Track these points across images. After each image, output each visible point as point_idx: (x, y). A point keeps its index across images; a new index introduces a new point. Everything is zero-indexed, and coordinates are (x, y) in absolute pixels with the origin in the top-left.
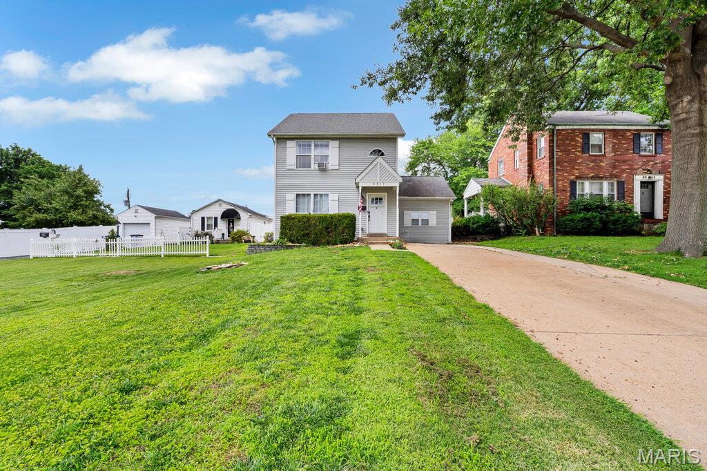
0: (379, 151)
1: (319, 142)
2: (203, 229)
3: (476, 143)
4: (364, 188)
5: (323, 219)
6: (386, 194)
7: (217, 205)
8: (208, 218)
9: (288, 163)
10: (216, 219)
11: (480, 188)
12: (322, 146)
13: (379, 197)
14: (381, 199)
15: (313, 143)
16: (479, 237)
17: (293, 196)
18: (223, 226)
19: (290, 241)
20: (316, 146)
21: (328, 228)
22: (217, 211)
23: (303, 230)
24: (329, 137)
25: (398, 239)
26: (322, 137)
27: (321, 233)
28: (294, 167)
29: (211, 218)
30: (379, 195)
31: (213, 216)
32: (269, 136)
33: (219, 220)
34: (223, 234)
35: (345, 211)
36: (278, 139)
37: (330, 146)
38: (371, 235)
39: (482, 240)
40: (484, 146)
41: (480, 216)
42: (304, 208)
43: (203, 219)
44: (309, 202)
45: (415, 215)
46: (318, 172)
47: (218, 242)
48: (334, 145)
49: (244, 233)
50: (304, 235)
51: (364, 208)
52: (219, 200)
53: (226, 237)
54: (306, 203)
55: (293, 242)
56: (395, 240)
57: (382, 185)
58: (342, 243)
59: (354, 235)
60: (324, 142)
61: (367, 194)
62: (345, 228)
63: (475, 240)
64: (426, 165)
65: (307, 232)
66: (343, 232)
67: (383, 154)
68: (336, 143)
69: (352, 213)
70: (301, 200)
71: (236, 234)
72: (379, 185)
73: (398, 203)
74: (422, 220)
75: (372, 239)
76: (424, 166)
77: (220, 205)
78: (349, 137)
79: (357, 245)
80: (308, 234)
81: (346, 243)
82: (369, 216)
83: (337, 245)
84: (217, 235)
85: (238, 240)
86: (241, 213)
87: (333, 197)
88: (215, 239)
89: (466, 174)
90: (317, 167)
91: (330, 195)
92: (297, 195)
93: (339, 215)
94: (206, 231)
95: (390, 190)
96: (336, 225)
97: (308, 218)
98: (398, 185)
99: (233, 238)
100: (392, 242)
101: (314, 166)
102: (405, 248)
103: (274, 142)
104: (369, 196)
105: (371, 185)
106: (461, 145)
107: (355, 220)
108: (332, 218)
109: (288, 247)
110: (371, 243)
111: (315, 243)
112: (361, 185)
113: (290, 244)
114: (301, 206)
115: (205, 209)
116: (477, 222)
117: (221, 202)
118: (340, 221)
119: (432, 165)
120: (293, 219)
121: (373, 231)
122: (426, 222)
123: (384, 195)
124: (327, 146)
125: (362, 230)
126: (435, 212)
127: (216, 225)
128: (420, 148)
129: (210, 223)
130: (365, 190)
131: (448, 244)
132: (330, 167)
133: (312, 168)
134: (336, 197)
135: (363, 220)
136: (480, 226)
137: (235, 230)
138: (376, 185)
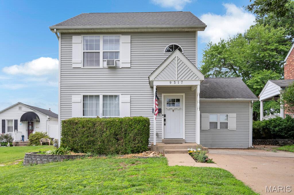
0: (176, 47)
1: (108, 37)
2: (3, 131)
3: (269, 47)
4: (158, 88)
5: (111, 124)
6: (184, 95)
7: (17, 108)
8: (9, 121)
9: (74, 60)
10: (16, 121)
11: (280, 89)
12: (111, 41)
13: (176, 98)
14: (178, 100)
15: (101, 38)
16: (281, 141)
17: (80, 98)
18: (23, 128)
19: (72, 149)
20: (105, 41)
21: (117, 135)
22: (17, 114)
23: (88, 137)
24: (119, 30)
25: (199, 147)
26: (112, 31)
27: (109, 141)
28: (81, 66)
29: (12, 121)
30: (175, 96)
31: (14, 118)
32: (52, 30)
33: (19, 122)
34: (23, 136)
35: (137, 115)
36: (62, 34)
37: (121, 42)
38: (167, 141)
39: (284, 144)
40: (276, 49)
41: (281, 119)
42: (92, 111)
43: (3, 121)
44: (97, 105)
45: (213, 118)
46: (107, 71)
47: (17, 144)
48: (125, 39)
49: (43, 136)
50: (89, 143)
51: (160, 111)
52: (19, 103)
53: (26, 139)
54: (94, 106)
55: (76, 151)
56: (195, 147)
57: (180, 84)
58: (133, 152)
59: (147, 142)
60: (114, 37)
61: (163, 95)
62: (136, 134)
63: (276, 143)
64: (218, 69)
65: (92, 139)
66: (134, 140)
67: (180, 50)
68: (128, 38)
69: (145, 115)
70: (88, 102)
71: (35, 136)
72: (177, 84)
73: (198, 105)
74: (221, 123)
75: (169, 147)
76: (217, 71)
77: (20, 108)
78: (143, 30)
79: (151, 155)
80: (93, 141)
81: (138, 152)
82: (165, 120)
83: (128, 154)
84: (16, 137)
85: (36, 143)
86: (41, 116)
87: (124, 99)
88: (14, 141)
89: (260, 77)
90: (106, 65)
91: (120, 96)
92: (85, 97)
93: (130, 120)
94: (7, 133)
95: (189, 90)
96: (126, 131)
97: (94, 123)
98: (198, 83)
99: (31, 141)
100: (192, 150)
101: (103, 64)
102: (211, 162)
103: (58, 37)
104: (165, 98)
105: (167, 84)
106: (253, 49)
107: (149, 125)
108: (121, 122)
109: (69, 157)
110: (168, 152)
111: (101, 152)
112: (156, 84)
113: (73, 153)
114: (88, 109)
115: (6, 112)
116: (279, 125)
117: (20, 106)
118: (131, 126)
119: (224, 70)
120: (76, 123)
121: (169, 136)
122: (225, 125)
123: (182, 96)
124: (118, 41)
125: (157, 135)
126: (235, 115)
127: (16, 128)
128: (214, 52)
129: (10, 125)
130: (161, 90)
131: (248, 149)
132: (121, 65)
133: (101, 66)
134: (127, 98)
135: (159, 125)
136: (282, 129)
137: (34, 133)
138: (173, 84)
